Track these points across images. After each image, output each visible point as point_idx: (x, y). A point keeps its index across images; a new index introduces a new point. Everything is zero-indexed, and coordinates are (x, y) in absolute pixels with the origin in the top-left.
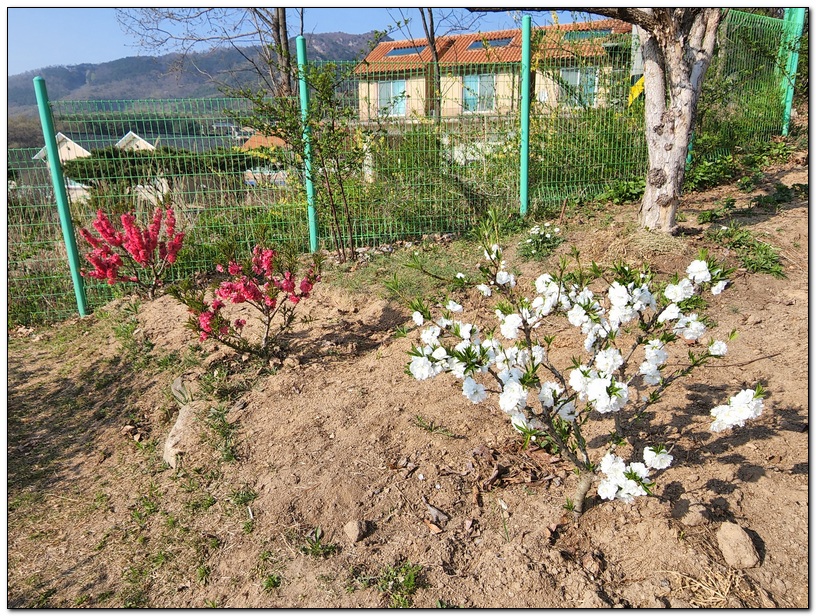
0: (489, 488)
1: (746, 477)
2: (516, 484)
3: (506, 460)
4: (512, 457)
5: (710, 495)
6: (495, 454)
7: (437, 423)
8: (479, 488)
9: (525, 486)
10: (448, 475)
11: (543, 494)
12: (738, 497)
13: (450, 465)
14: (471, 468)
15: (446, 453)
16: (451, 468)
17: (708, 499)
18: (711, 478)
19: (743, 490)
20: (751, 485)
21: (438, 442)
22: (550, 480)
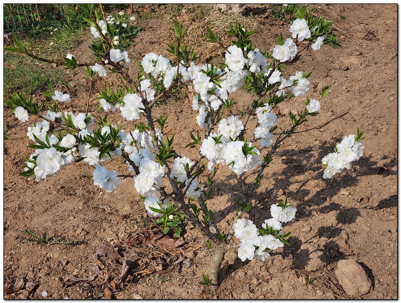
0: (122, 286)
1: (347, 220)
2: (148, 275)
3: (133, 254)
4: (138, 250)
5: (323, 240)
6: (121, 251)
7: (50, 234)
8: (110, 289)
9: (157, 275)
10: (74, 284)
11: (176, 278)
12: (345, 237)
13: (75, 273)
14: (98, 272)
15: (68, 263)
16: (76, 276)
17: (322, 245)
18: (321, 226)
19: (348, 230)
20: (353, 225)
21: (56, 254)
22: (181, 263)
